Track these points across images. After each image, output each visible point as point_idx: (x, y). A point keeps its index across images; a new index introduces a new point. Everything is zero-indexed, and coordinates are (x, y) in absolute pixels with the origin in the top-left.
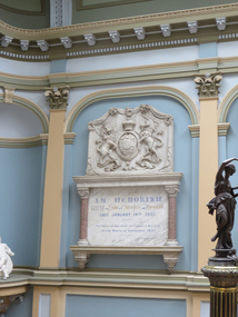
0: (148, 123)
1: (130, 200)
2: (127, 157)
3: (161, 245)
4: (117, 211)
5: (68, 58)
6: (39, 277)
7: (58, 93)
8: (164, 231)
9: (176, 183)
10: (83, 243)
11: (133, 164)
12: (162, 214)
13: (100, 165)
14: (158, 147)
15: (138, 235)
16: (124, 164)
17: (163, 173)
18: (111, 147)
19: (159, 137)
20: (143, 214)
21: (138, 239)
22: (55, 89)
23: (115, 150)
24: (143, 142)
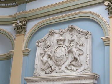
0: (73, 38)
7: (20, 24)
9: (92, 81)
13: (42, 70)
14: (80, 55)
16: (57, 68)
17: (83, 74)
18: (49, 57)
22: (18, 21)
23: (51, 59)
24: (70, 51)
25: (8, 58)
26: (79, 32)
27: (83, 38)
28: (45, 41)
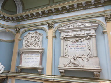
0: (37, 36)
1: (32, 55)
2: (31, 44)
3: (38, 67)
4: (28, 58)
5: (21, 21)
6: (10, 74)
7: (18, 29)
8: (39, 63)
9: (42, 50)
10: (20, 66)
11: (33, 46)
12: (39, 58)
14: (38, 41)
15: (33, 64)
16: (31, 46)
17: (39, 48)
18: (28, 42)
19: (39, 39)
20: (34, 58)
21: (32, 65)
22: (17, 28)
23: (29, 42)
24: (35, 40)
25: (13, 42)
26: (39, 34)
27: (40, 36)
28: (27, 36)
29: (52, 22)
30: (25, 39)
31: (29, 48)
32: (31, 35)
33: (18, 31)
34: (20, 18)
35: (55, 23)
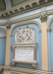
0: (28, 30)
1: (24, 50)
2: (23, 39)
3: (32, 62)
4: (21, 52)
8: (33, 58)
9: (35, 45)
10: (14, 60)
11: (25, 41)
12: (32, 53)
13: (17, 41)
14: (31, 36)
16: (23, 41)
17: (32, 43)
18: (20, 37)
19: (31, 34)
20: (28, 53)
21: (26, 60)
22: (8, 24)
23: (21, 37)
24: (27, 35)
26: (30, 28)
27: (32, 30)
28: (18, 31)
29: (45, 14)
30: (16, 35)
31: (21, 43)
32: (22, 30)
33: (9, 27)
34: (10, 14)
35: (48, 15)
